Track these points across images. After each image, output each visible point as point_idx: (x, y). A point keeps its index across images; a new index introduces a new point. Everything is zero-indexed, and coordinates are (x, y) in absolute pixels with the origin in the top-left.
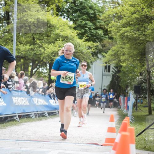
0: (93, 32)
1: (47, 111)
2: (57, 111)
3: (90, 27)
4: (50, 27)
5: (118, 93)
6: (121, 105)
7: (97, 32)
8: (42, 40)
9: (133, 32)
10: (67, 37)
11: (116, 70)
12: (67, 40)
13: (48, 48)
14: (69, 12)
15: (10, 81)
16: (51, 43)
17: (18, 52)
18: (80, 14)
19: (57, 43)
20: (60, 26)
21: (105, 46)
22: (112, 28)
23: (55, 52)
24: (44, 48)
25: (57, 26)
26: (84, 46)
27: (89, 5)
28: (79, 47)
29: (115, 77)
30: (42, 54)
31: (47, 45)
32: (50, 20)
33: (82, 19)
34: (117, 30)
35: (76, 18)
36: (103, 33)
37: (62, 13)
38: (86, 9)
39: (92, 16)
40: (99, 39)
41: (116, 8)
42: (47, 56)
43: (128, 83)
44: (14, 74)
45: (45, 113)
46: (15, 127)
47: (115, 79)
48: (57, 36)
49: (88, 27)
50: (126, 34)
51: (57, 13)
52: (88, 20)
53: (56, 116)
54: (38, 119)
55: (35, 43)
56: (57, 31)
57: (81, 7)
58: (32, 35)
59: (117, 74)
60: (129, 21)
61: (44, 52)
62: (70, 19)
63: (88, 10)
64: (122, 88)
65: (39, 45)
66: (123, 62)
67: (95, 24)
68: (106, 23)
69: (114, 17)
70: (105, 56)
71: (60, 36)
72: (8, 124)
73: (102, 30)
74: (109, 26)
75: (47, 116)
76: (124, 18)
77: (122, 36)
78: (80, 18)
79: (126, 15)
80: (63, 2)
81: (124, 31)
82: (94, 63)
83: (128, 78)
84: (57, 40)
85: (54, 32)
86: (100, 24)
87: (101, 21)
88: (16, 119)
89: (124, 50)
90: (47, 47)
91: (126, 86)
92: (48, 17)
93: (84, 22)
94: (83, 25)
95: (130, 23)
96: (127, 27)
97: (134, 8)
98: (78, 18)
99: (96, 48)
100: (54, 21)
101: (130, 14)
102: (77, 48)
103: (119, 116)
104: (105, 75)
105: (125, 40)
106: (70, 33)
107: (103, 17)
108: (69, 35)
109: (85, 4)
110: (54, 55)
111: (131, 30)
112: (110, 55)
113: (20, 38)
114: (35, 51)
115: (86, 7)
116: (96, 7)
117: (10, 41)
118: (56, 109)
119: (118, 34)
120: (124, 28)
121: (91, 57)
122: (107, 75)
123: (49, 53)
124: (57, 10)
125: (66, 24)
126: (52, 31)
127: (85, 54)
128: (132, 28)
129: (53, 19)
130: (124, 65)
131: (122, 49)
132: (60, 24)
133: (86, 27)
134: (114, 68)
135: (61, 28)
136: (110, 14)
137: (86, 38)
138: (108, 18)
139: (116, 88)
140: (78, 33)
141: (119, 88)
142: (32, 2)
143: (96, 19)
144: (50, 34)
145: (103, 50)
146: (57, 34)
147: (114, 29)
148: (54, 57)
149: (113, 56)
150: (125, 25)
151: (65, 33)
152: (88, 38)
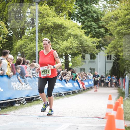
0: (97, 30)
1: (63, 92)
2: (71, 91)
3: (94, 26)
4: (63, 28)
5: (118, 76)
6: (120, 85)
7: (100, 30)
8: (58, 38)
9: (127, 29)
10: (76, 35)
11: (116, 58)
12: (76, 37)
13: (63, 44)
14: (78, 16)
15: (34, 70)
16: (65, 40)
17: (40, 48)
18: (86, 17)
19: (69, 40)
20: (71, 27)
21: (107, 40)
22: (110, 27)
23: (68, 47)
24: (59, 44)
25: (69, 28)
26: (90, 41)
27: (93, 10)
28: (86, 42)
29: (115, 63)
30: (58, 49)
31: (61, 42)
32: (63, 23)
33: (88, 21)
34: (114, 28)
35: (84, 20)
36: (105, 31)
37: (73, 17)
38: (91, 13)
39: (95, 18)
40: (102, 36)
41: (113, 11)
42: (62, 50)
43: (125, 68)
44: (37, 65)
45: (62, 93)
46: (38, 105)
47: (115, 65)
48: (69, 35)
49: (93, 26)
50: (121, 31)
51: (69, 17)
52: (92, 21)
53: (70, 95)
54: (56, 98)
55: (53, 40)
56: (69, 31)
57: (87, 12)
58: (51, 35)
59: (117, 62)
60: (123, 21)
61: (60, 47)
62: (79, 21)
63: (93, 14)
64: (121, 72)
65: (56, 42)
66: (120, 53)
67: (98, 24)
68: (106, 23)
69: (112, 18)
70: (107, 49)
71: (71, 34)
72: (33, 103)
73: (104, 29)
74: (108, 25)
75: (63, 95)
76: (120, 19)
77: (119, 33)
78: (86, 20)
79: (121, 17)
80: (73, 9)
81: (120, 29)
82: (99, 53)
83: (126, 64)
84: (69, 38)
85: (67, 32)
86: (102, 24)
87: (103, 22)
88: (40, 99)
89: (121, 43)
90: (61, 44)
91: (124, 70)
92: (62, 21)
93: (90, 23)
94: (89, 26)
95: (124, 22)
96: (122, 25)
97: (127, 11)
98: (85, 20)
99: (99, 42)
100: (67, 24)
101: (124, 16)
102: (85, 43)
103: (119, 94)
104: (108, 62)
105: (121, 36)
106: (79, 32)
107: (104, 19)
108: (78, 34)
109: (90, 10)
110: (67, 49)
111: (125, 28)
112: (110, 48)
113: (42, 37)
114: (53, 47)
115: (91, 11)
116: (98, 11)
117: (34, 40)
118: (70, 90)
119: (116, 31)
120: (120, 27)
121: (96, 49)
122: (109, 63)
123: (64, 48)
124: (69, 15)
125: (76, 25)
126: (65, 31)
127: (91, 47)
128: (126, 27)
129: (66, 22)
130: (121, 54)
131: (119, 42)
132: (71, 26)
133: (92, 27)
134: (114, 57)
135: (72, 29)
136: (109, 16)
137: (91, 36)
138: (108, 19)
139: (116, 72)
140: (85, 32)
141: (118, 72)
142: (50, 11)
143: (99, 20)
144: (64, 34)
145: (105, 43)
146: (69, 34)
147: (112, 28)
148: (67, 51)
149: (113, 48)
150: (121, 24)
151: (75, 32)
152: (93, 35)
